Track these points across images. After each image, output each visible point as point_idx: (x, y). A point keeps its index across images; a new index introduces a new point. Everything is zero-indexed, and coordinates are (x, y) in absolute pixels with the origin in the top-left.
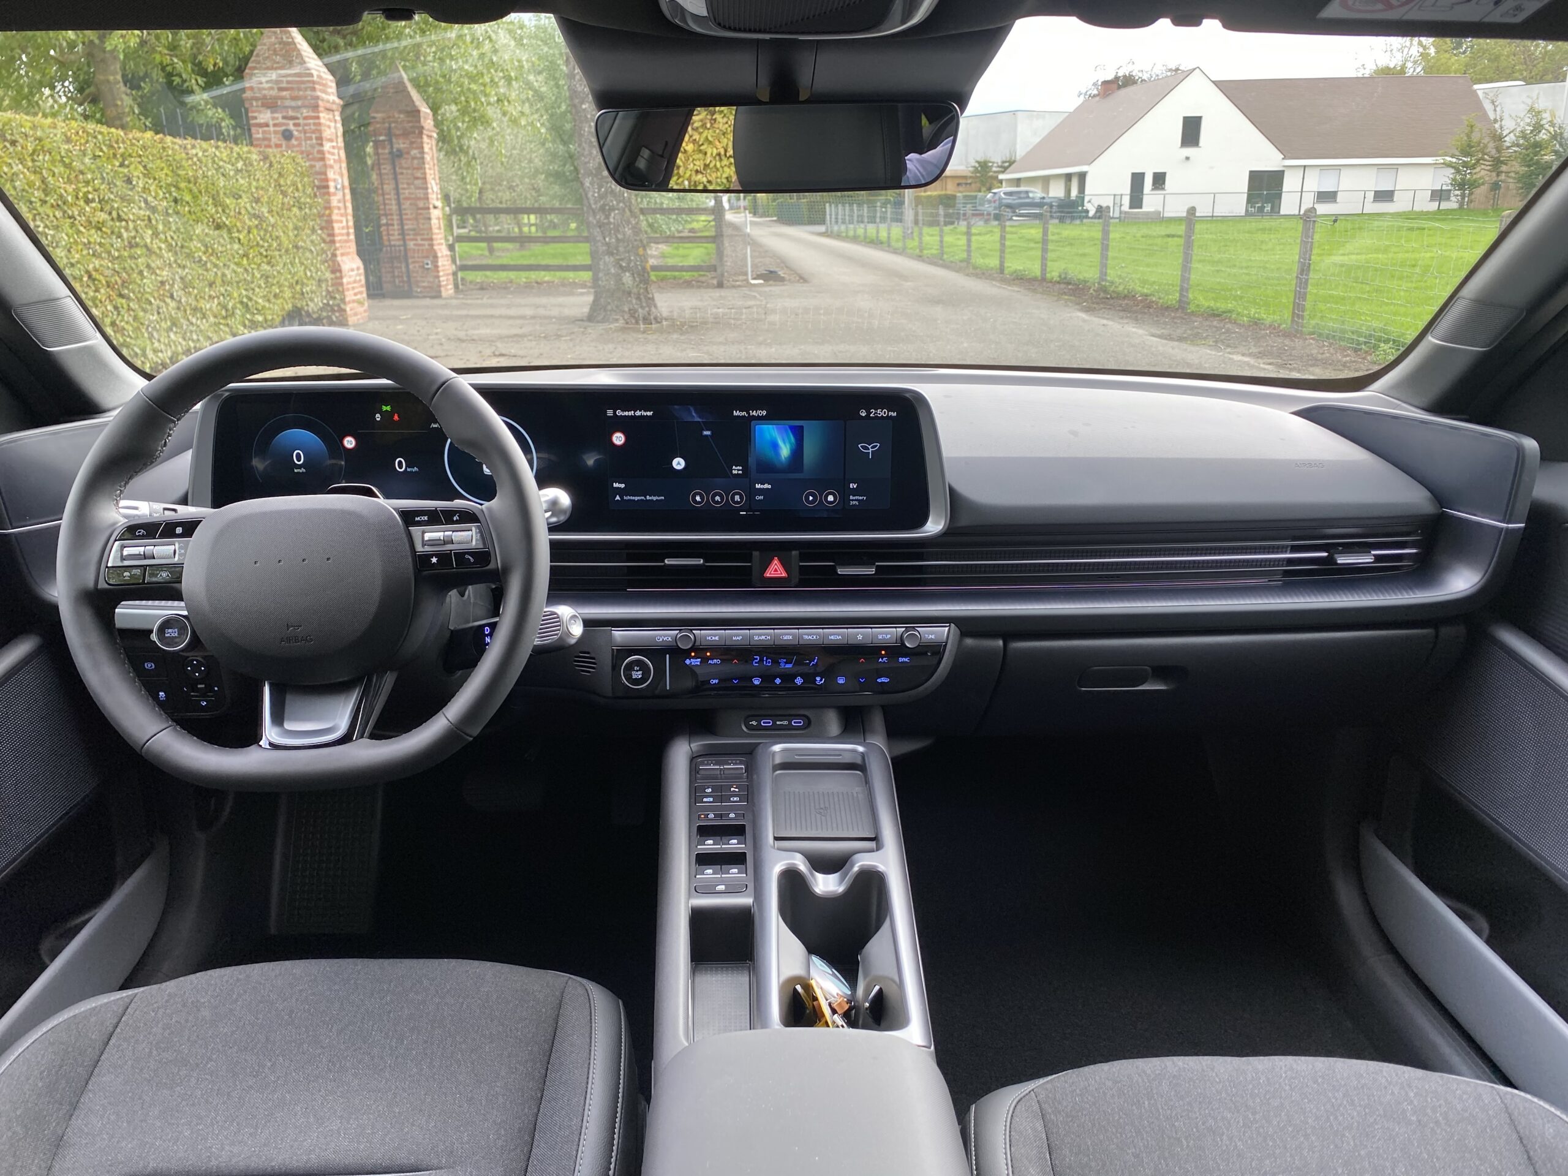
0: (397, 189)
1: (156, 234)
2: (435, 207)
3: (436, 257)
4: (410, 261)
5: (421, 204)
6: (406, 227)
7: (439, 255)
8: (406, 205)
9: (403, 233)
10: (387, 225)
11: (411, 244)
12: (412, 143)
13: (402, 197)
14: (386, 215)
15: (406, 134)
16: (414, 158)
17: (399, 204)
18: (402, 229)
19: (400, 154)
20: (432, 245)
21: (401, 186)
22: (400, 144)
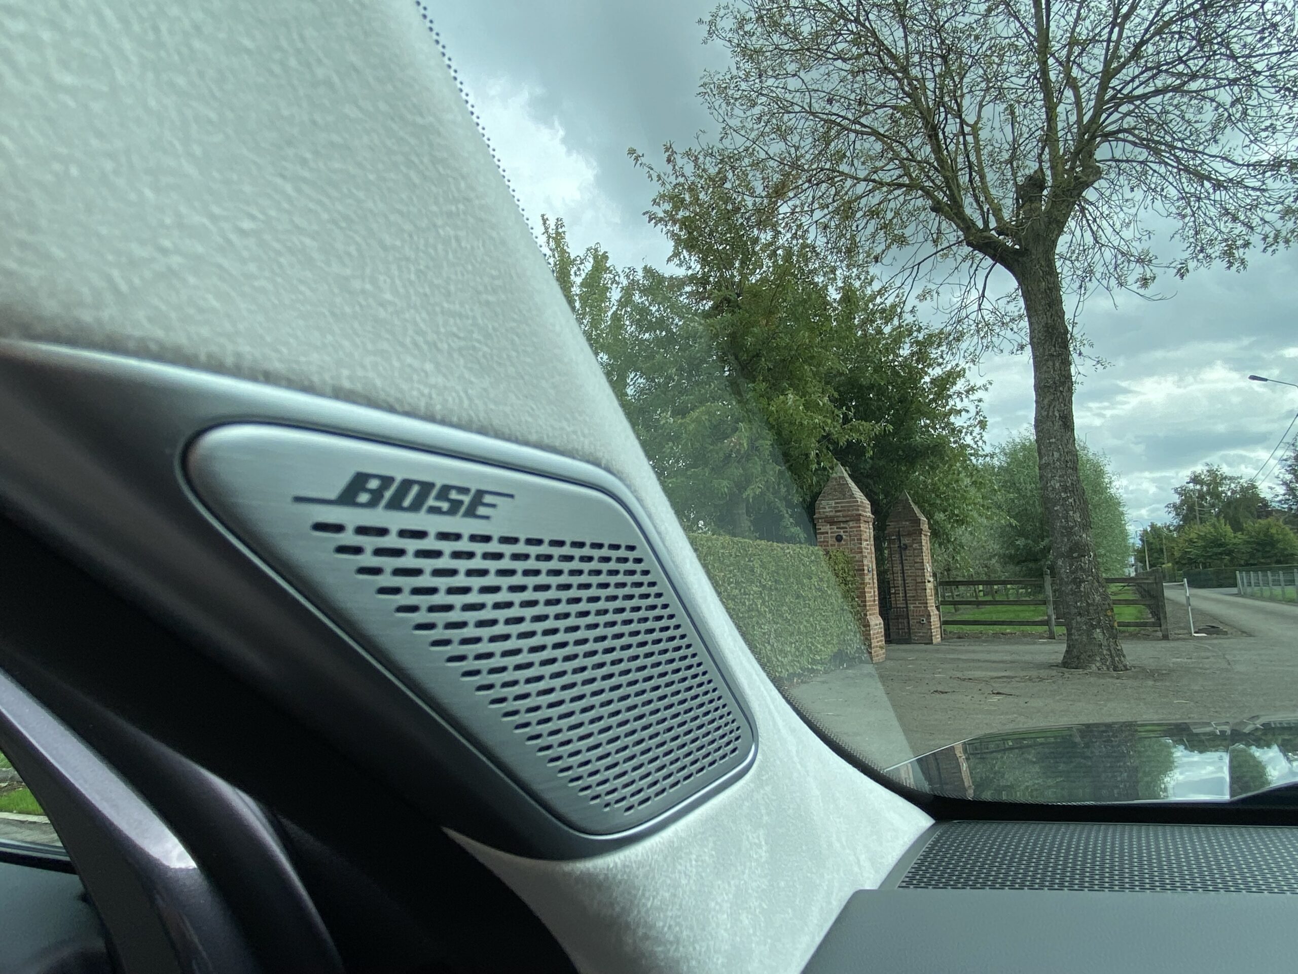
0: (903, 570)
1: (763, 603)
2: (929, 582)
3: (929, 616)
4: (911, 618)
5: (919, 580)
6: (908, 595)
7: (931, 614)
8: (909, 580)
9: (906, 599)
10: (895, 593)
11: (911, 607)
12: (914, 540)
13: (906, 575)
14: (895, 587)
15: (909, 534)
16: (915, 549)
17: (904, 580)
19: (906, 547)
20: (926, 607)
21: (905, 568)
22: (906, 541)
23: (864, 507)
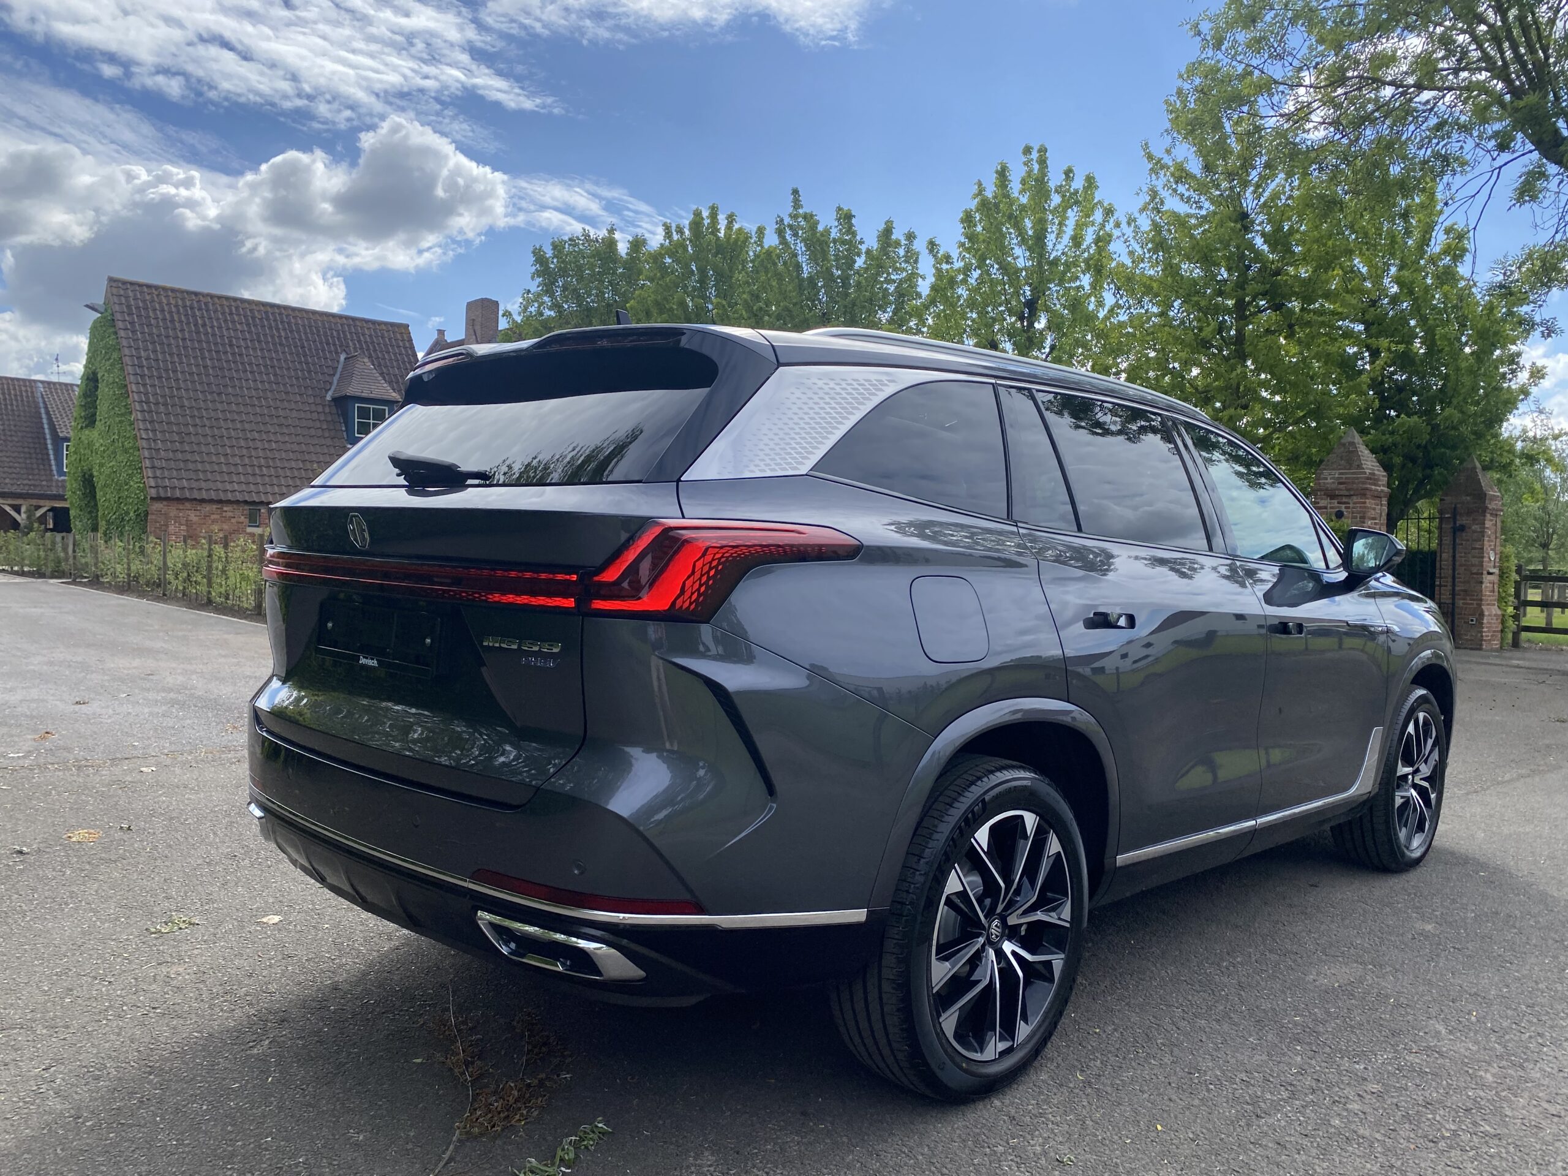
0: (1454, 557)
2: (1489, 573)
3: (1482, 615)
4: (1457, 617)
5: (1475, 570)
6: (1457, 588)
7: (1486, 613)
8: (1460, 570)
9: (1453, 594)
10: (1440, 586)
11: (1460, 603)
12: (1474, 520)
13: (1457, 564)
14: (1440, 578)
15: (1469, 512)
16: (1474, 532)
17: (1454, 569)
18: (1454, 589)
19: (1462, 528)
20: (1480, 605)
21: (1457, 556)
22: (1462, 521)
23: (1378, 480)
